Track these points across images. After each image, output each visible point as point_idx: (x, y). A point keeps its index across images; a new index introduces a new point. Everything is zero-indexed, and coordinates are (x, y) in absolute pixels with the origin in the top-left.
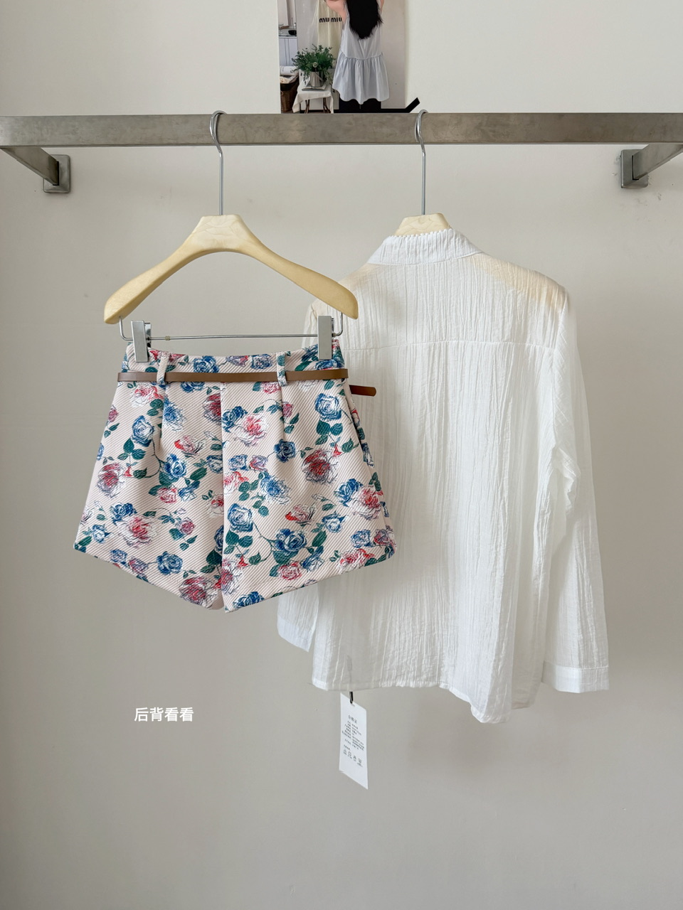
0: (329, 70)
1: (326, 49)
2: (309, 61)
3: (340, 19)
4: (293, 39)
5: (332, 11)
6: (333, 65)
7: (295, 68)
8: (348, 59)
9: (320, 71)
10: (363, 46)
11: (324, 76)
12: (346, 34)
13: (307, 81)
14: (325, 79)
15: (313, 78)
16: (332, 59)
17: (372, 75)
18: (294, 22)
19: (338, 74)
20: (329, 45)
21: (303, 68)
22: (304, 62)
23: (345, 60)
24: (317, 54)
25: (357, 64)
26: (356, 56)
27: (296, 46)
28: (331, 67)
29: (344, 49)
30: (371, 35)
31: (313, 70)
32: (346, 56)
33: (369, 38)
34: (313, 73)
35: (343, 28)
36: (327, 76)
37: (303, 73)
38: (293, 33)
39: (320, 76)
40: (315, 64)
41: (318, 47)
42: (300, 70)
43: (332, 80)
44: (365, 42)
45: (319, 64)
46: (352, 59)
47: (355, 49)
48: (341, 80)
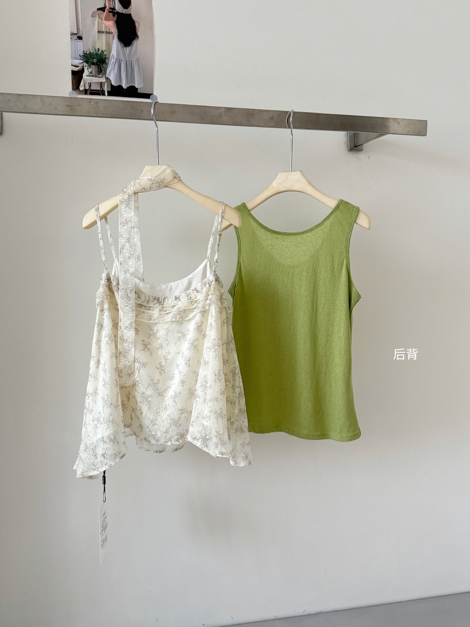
0: (104, 65)
1: (102, 51)
2: (91, 58)
3: (112, 33)
4: (80, 42)
5: (106, 27)
6: (107, 62)
7: (81, 61)
8: (117, 59)
9: (98, 65)
10: (126, 52)
11: (101, 68)
12: (115, 43)
13: (90, 70)
14: (101, 71)
15: (93, 69)
16: (106, 58)
17: (132, 71)
18: (81, 31)
19: (110, 68)
20: (104, 49)
21: (87, 62)
22: (88, 58)
23: (115, 60)
24: (96, 53)
25: (122, 63)
26: (122, 58)
27: (82, 47)
29: (114, 52)
30: (131, 45)
31: (93, 64)
32: (115, 57)
33: (130, 47)
34: (93, 66)
35: (113, 38)
37: (87, 65)
38: (80, 38)
39: (98, 68)
40: (95, 61)
41: (97, 49)
42: (85, 63)
43: (106, 72)
44: (128, 49)
45: (98, 61)
46: (119, 60)
47: (121, 53)
48: (112, 72)
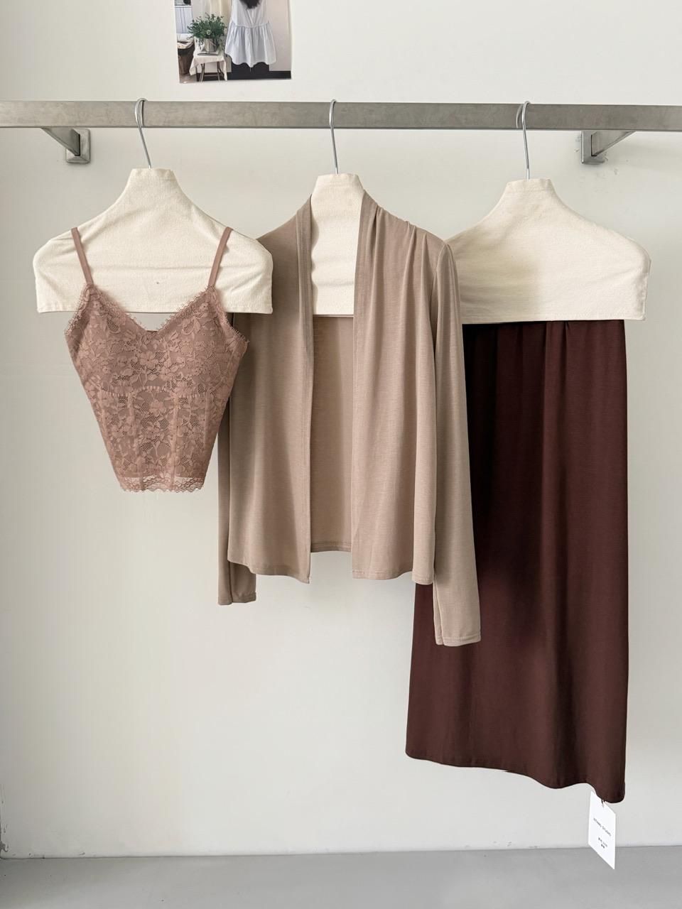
0: (221, 38)
1: (218, 18)
2: (203, 28)
4: (187, 8)
6: (225, 33)
7: (190, 35)
8: (238, 27)
9: (213, 38)
10: (251, 16)
11: (217, 42)
12: (237, 5)
13: (202, 47)
14: (218, 45)
15: (207, 44)
16: (224, 27)
17: (261, 41)
19: (230, 40)
20: (220, 14)
21: (198, 35)
22: (199, 30)
23: (236, 28)
24: (210, 22)
25: (246, 32)
26: (245, 24)
27: (192, 14)
28: (224, 35)
29: (234, 18)
30: (257, 5)
31: (207, 37)
32: (236, 24)
33: (256, 8)
34: (207, 40)
36: (220, 43)
37: (198, 39)
38: (187, 2)
39: (213, 42)
40: (208, 32)
41: (211, 16)
42: (195, 37)
43: (224, 46)
45: (212, 32)
46: (242, 27)
47: (244, 19)
48: (233, 45)
